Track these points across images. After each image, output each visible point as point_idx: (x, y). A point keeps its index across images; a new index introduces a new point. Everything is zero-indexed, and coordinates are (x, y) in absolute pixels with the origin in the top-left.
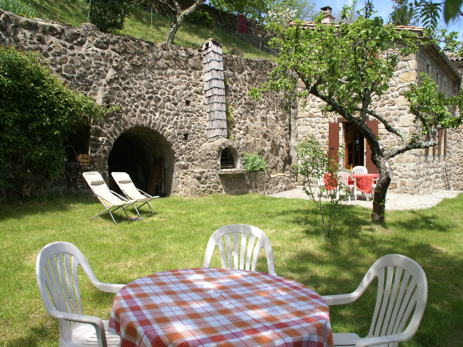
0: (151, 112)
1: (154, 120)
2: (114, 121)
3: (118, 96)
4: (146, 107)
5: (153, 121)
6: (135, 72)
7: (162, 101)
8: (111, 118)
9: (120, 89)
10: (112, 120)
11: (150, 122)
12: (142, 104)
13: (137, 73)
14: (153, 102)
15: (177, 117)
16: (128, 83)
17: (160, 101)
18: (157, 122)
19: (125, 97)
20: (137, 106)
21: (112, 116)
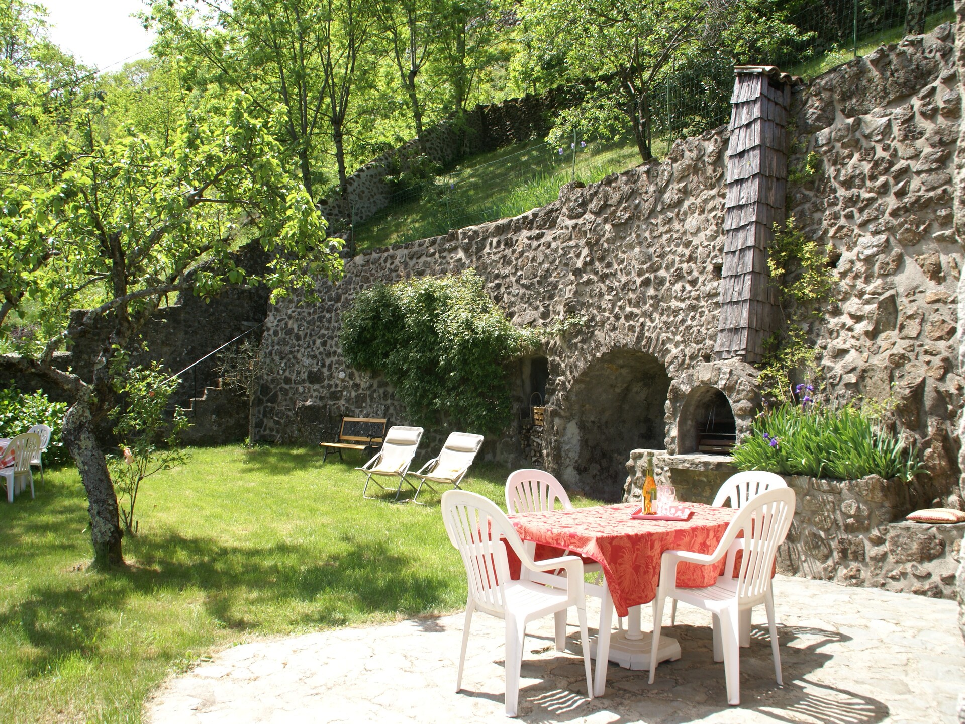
0: (644, 314)
1: (648, 331)
2: (579, 345)
3: (591, 296)
4: (637, 305)
5: (647, 334)
6: (621, 238)
7: (668, 284)
8: (575, 341)
9: (593, 282)
10: (576, 344)
11: (640, 338)
12: (630, 301)
13: (625, 238)
14: (651, 292)
15: (692, 314)
16: (609, 265)
17: (663, 285)
18: (653, 336)
19: (601, 295)
20: (621, 308)
21: (576, 337)
